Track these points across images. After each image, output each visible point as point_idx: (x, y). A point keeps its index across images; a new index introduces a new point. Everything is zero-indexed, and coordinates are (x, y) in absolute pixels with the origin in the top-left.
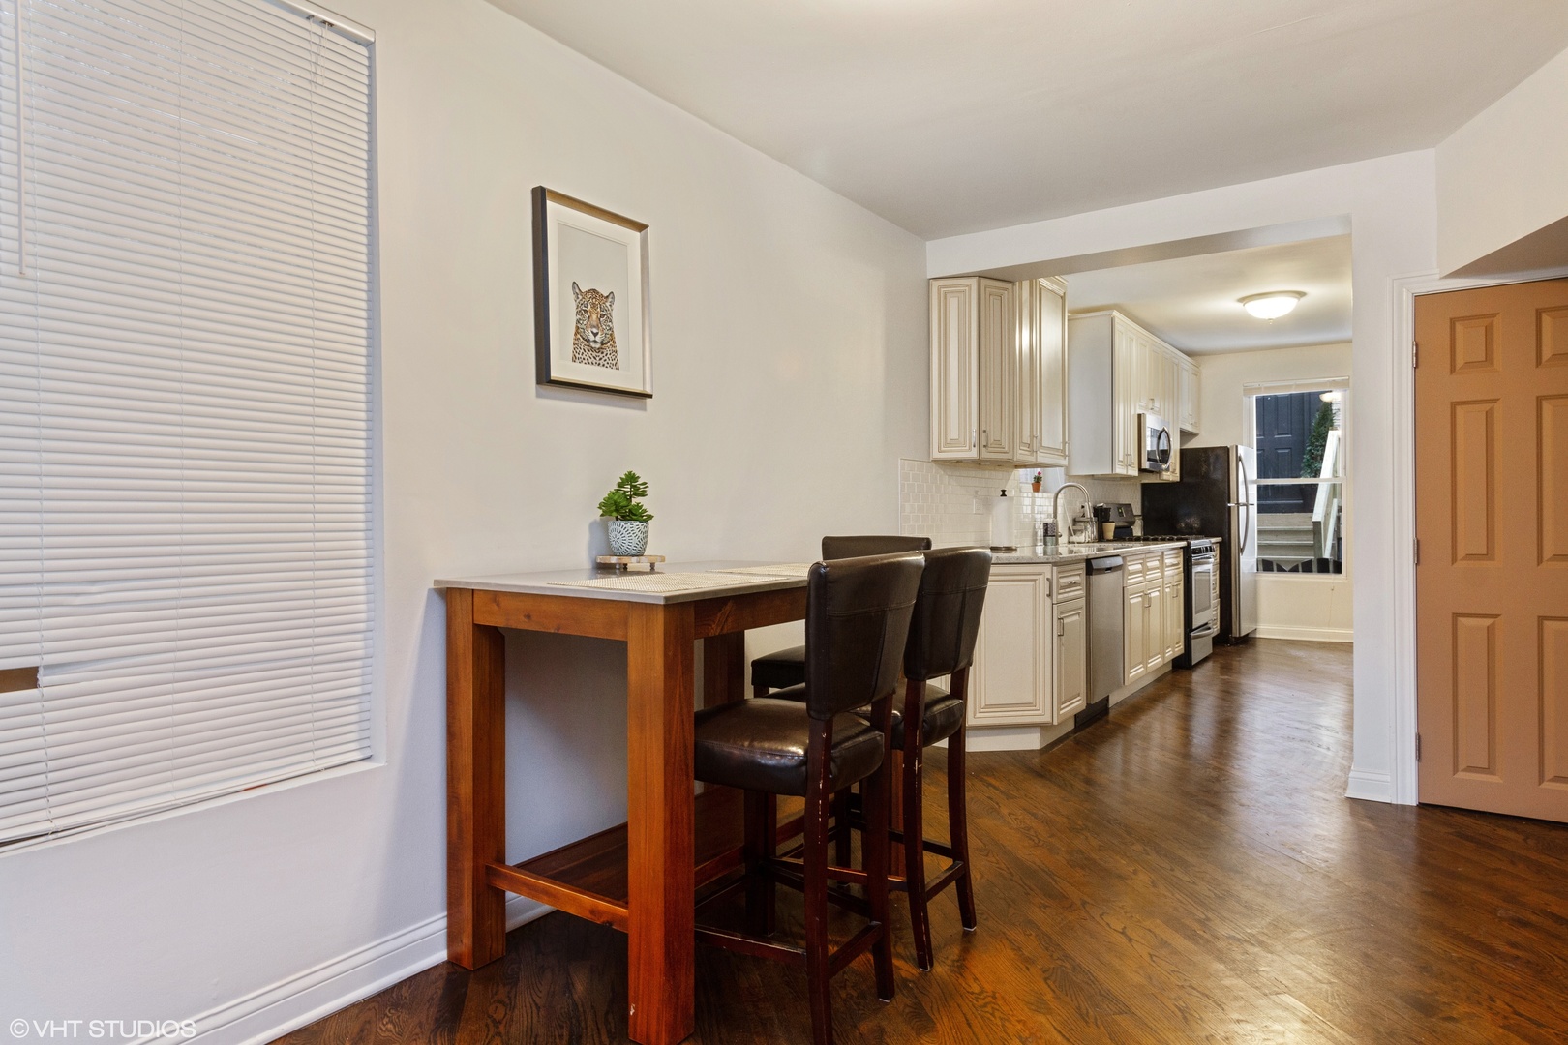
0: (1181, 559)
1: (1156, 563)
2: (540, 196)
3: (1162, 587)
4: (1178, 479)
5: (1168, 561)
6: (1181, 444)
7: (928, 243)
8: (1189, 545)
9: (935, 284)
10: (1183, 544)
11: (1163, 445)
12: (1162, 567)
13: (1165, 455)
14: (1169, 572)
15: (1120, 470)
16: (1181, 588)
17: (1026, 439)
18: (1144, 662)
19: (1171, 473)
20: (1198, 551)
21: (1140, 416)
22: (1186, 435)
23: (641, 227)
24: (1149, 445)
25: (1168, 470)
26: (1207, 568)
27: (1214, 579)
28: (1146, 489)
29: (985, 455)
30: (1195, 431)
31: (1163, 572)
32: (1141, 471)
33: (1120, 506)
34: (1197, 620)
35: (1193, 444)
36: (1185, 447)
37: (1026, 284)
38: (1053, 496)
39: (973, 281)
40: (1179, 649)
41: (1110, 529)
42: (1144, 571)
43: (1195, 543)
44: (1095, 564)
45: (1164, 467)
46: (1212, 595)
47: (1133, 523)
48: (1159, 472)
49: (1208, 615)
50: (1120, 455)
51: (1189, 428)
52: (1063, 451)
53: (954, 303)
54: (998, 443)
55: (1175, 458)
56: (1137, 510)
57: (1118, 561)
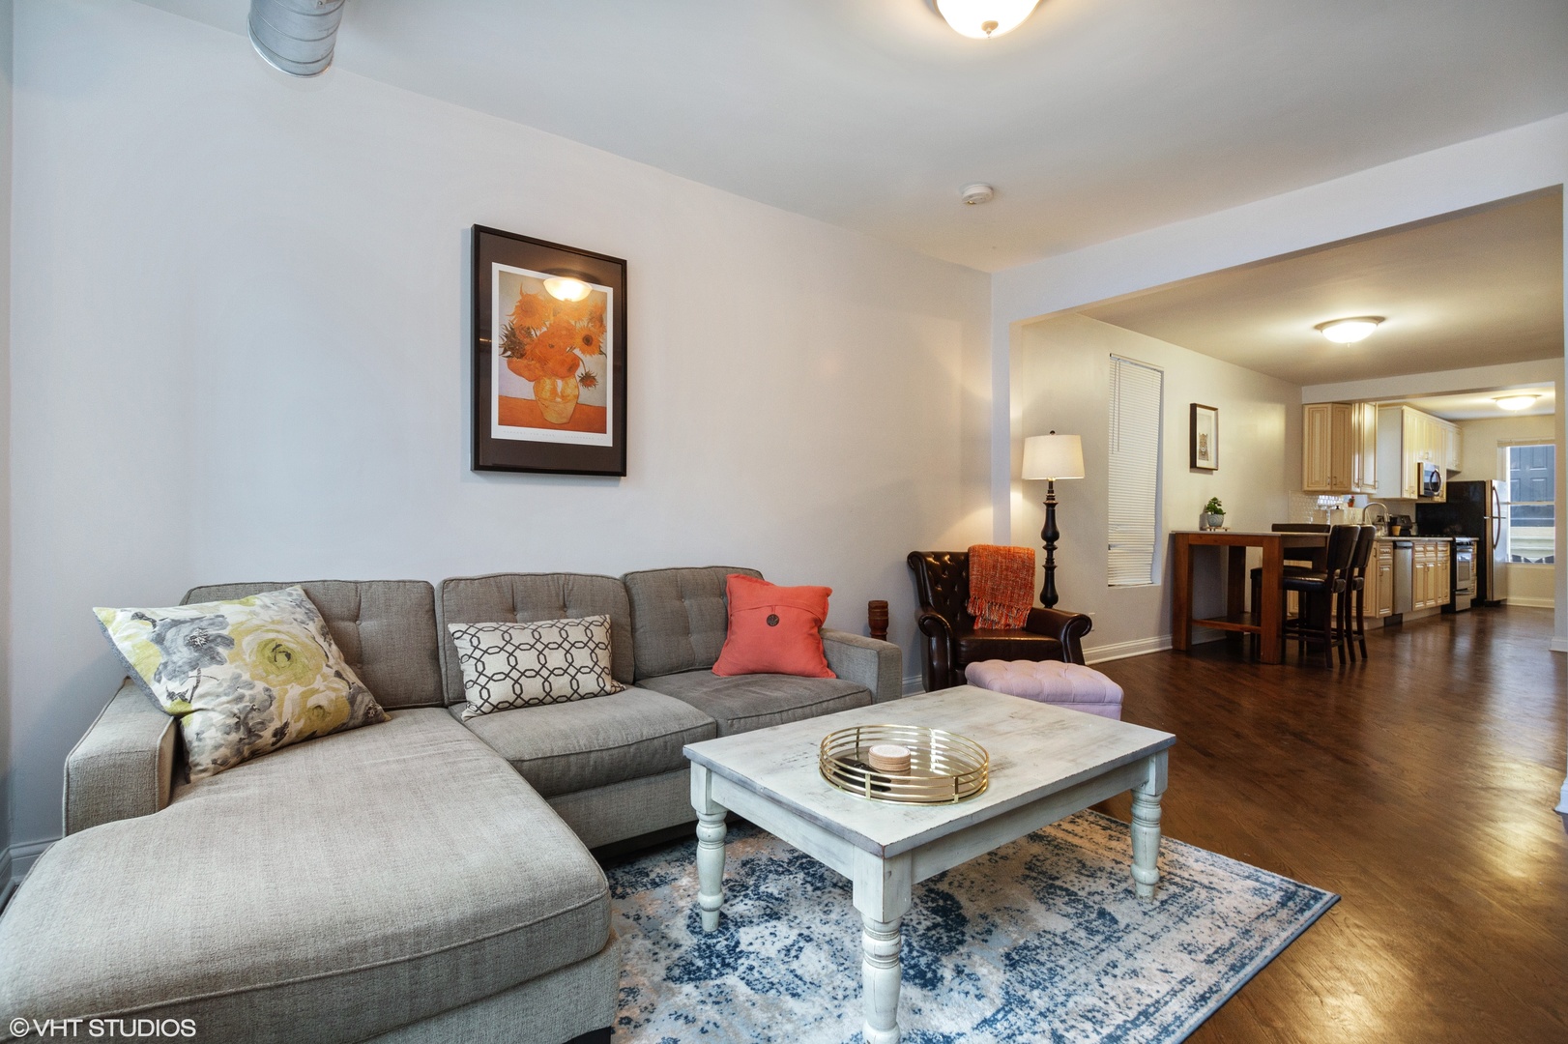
0: (1449, 548)
1: (1432, 549)
2: (1194, 407)
3: (1436, 563)
4: (1445, 501)
5: (1440, 548)
6: (1448, 478)
7: (1303, 388)
8: (1454, 540)
9: (1306, 408)
10: (1450, 539)
11: (1434, 480)
12: (1436, 551)
13: (1436, 486)
14: (1440, 554)
15: (1406, 495)
16: (1449, 564)
17: (1356, 481)
18: (1424, 601)
19: (1440, 497)
20: (1461, 544)
21: (1419, 464)
22: (1450, 473)
23: (1215, 409)
24: (1426, 479)
25: (1438, 495)
26: (1467, 557)
27: (1473, 564)
28: (1419, 507)
29: (1335, 488)
30: (1458, 470)
31: (1436, 554)
32: (1419, 495)
33: (1402, 517)
34: (1460, 585)
35: (1455, 479)
36: (1450, 480)
37: (1357, 405)
38: (1362, 510)
39: (1330, 406)
40: (1447, 601)
41: (1398, 529)
42: (1425, 551)
43: (1458, 540)
44: (1398, 544)
45: (1436, 493)
46: (1471, 574)
47: (1411, 527)
48: (1432, 496)
49: (1468, 583)
50: (1406, 487)
51: (1453, 468)
52: (1374, 486)
53: (1318, 416)
54: (1341, 483)
55: (1443, 487)
56: (1413, 520)
57: (1410, 544)
